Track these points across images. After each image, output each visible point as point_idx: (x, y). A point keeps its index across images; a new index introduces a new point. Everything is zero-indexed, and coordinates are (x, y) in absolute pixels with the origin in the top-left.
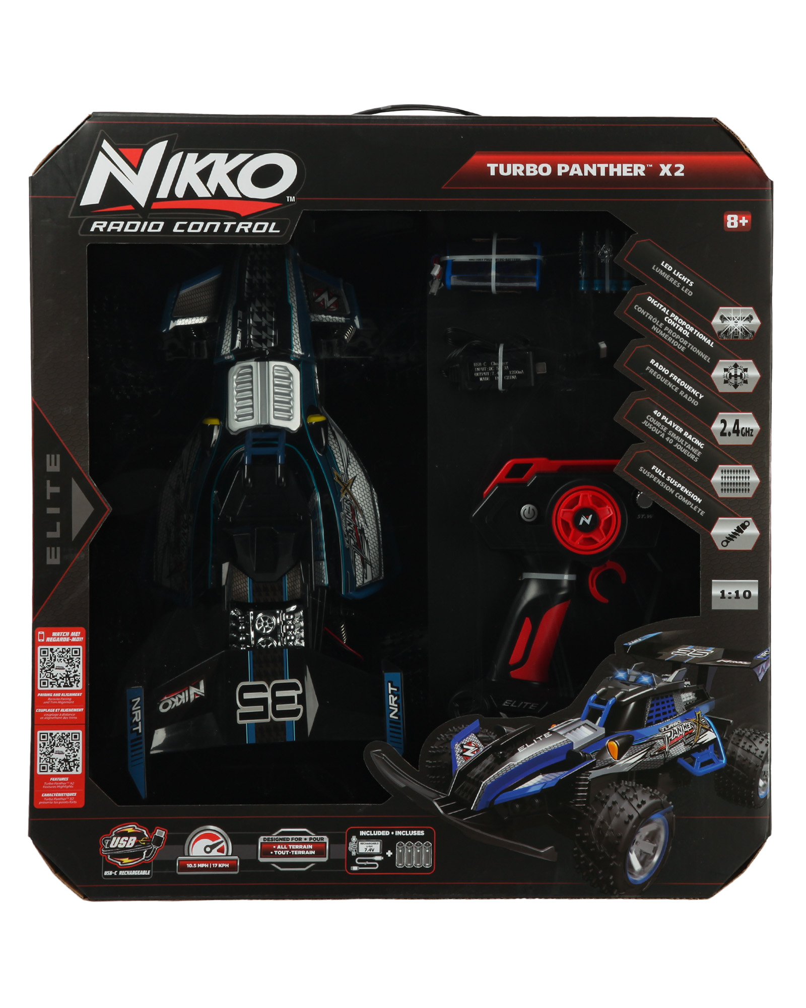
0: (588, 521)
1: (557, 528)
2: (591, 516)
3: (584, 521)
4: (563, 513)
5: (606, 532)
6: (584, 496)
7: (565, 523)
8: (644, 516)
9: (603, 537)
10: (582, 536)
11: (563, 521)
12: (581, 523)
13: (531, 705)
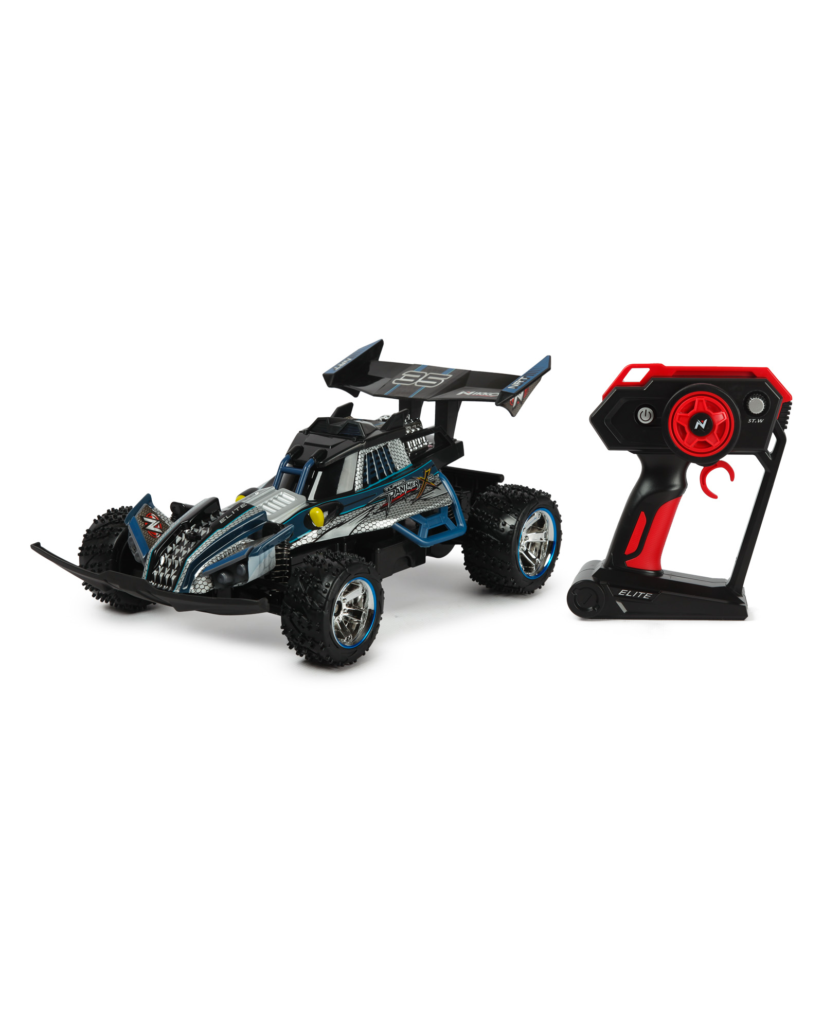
0: (703, 426)
1: (674, 433)
2: (706, 421)
3: (699, 425)
4: (678, 415)
5: (720, 437)
6: (699, 401)
7: (682, 429)
8: (755, 421)
9: (717, 441)
10: (698, 440)
11: (678, 424)
12: (696, 427)
13: (645, 594)
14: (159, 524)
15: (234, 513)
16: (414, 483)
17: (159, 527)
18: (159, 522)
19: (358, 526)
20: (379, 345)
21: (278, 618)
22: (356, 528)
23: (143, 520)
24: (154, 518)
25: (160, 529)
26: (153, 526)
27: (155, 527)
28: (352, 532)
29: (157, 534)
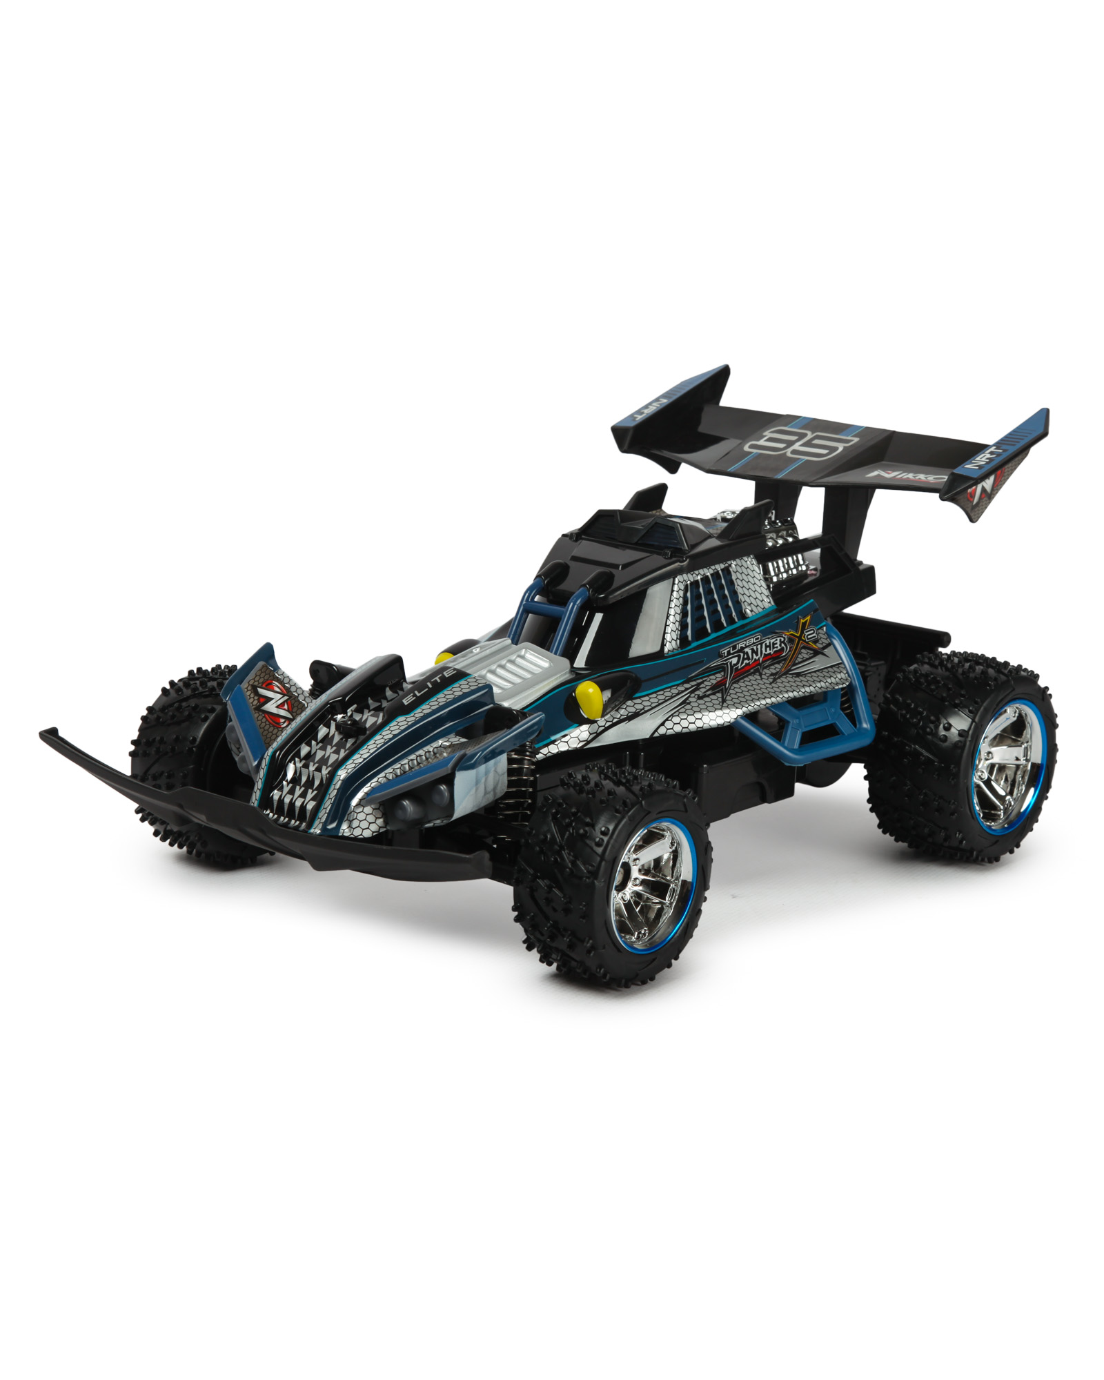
14: (286, 701)
15: (430, 686)
16: (778, 642)
17: (286, 707)
18: (286, 698)
19: (667, 720)
20: (721, 377)
21: (511, 889)
22: (663, 724)
23: (256, 693)
24: (278, 690)
25: (288, 711)
26: (275, 705)
27: (280, 706)
28: (656, 730)
29: (282, 720)
